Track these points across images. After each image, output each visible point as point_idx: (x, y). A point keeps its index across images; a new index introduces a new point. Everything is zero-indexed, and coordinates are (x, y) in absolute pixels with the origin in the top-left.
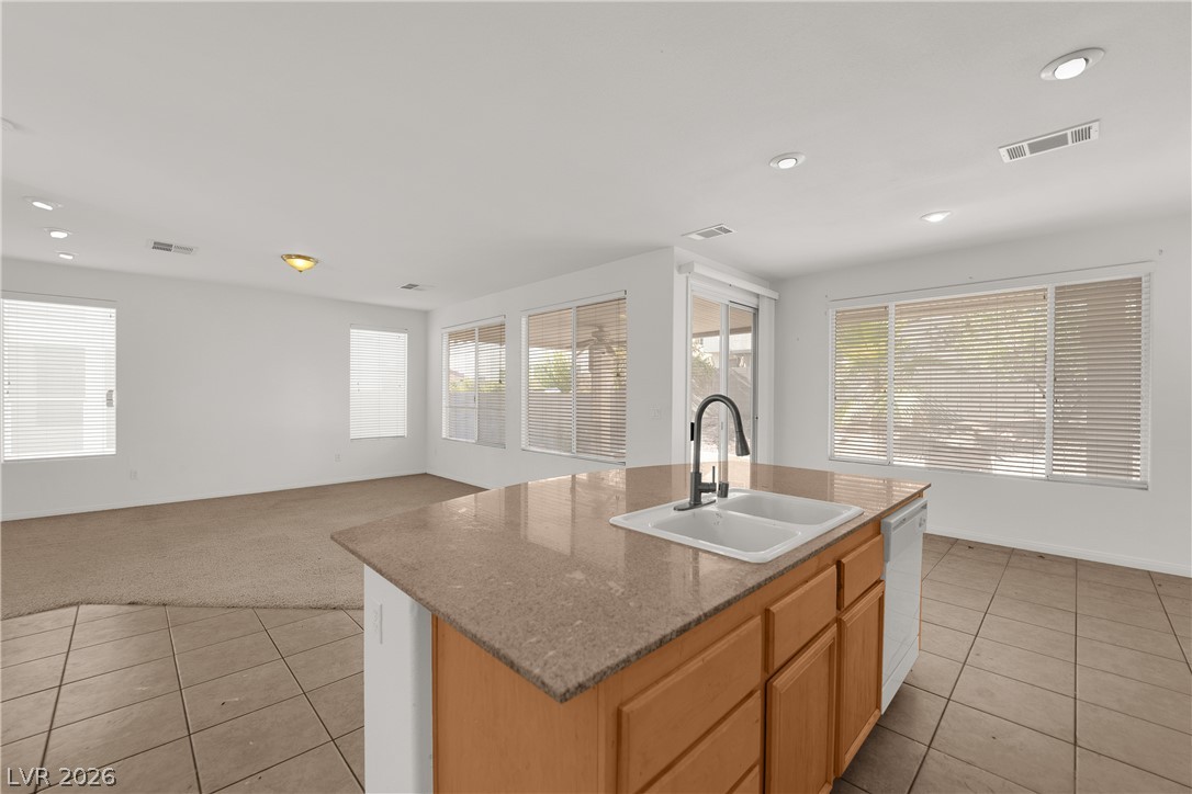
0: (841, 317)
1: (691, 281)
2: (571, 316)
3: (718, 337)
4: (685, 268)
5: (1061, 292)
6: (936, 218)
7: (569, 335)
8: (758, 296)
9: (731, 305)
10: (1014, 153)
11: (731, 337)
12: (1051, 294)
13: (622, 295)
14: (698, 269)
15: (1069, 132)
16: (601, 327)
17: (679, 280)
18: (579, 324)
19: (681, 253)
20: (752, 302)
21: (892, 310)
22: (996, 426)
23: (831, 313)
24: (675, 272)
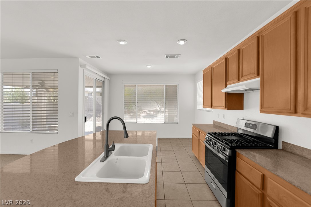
0: (126, 86)
1: (85, 71)
2: (30, 76)
3: (93, 88)
4: (83, 66)
5: (166, 86)
6: (149, 67)
7: (28, 82)
8: (104, 78)
9: (97, 80)
10: (167, 57)
11: (97, 88)
12: (165, 86)
13: (56, 71)
14: (88, 67)
15: (169, 55)
16: (43, 81)
17: (81, 70)
18: (34, 79)
19: (81, 60)
20: (103, 80)
21: (137, 86)
22: (150, 111)
23: (123, 85)
24: (79, 67)
